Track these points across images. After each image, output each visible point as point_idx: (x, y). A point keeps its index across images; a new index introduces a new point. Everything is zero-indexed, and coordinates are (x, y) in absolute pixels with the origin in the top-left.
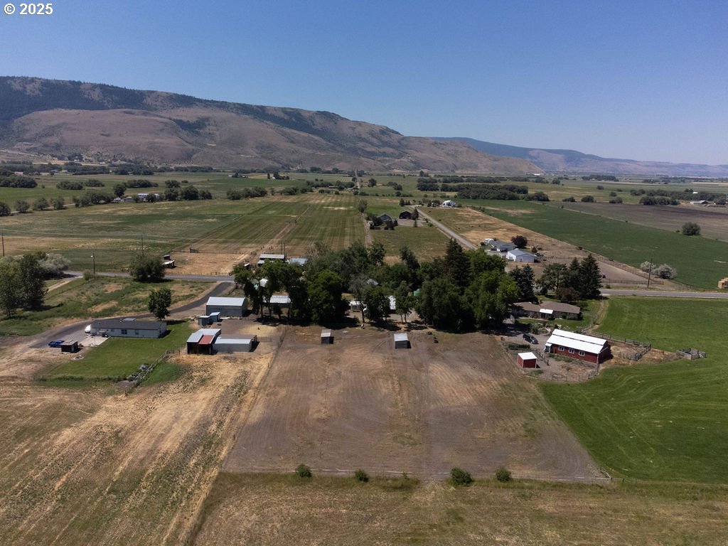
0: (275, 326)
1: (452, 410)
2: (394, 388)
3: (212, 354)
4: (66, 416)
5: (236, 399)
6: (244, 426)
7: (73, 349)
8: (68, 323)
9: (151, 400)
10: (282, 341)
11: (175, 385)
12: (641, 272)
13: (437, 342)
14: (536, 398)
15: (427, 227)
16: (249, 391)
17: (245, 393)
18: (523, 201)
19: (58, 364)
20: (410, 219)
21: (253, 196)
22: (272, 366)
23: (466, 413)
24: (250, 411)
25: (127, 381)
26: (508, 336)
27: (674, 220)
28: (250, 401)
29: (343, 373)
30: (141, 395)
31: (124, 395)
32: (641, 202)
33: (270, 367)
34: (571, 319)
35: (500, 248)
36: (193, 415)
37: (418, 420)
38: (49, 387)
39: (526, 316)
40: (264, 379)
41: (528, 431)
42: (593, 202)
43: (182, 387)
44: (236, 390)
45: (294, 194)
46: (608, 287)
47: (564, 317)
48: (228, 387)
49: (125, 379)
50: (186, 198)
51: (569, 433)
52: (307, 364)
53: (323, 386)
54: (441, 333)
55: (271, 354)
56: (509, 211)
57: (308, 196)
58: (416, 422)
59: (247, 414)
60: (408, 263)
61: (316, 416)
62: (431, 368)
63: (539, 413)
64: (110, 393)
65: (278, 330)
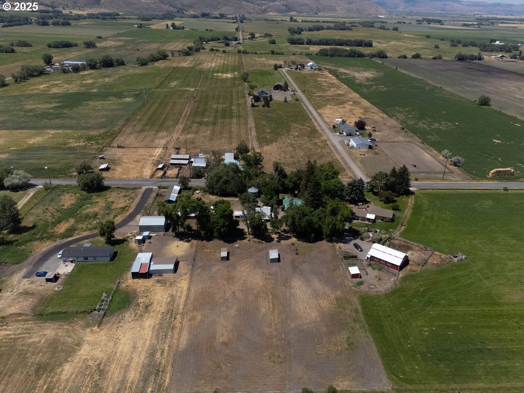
0: (188, 241)
1: (305, 327)
2: (269, 307)
3: (149, 278)
4: (63, 350)
5: (169, 325)
6: (177, 352)
7: (53, 280)
8: (44, 247)
9: (115, 330)
10: (194, 259)
11: (129, 313)
12: (441, 157)
13: (297, 254)
14: (356, 311)
15: (294, 102)
16: (178, 316)
17: (175, 319)
18: (368, 58)
19: (47, 296)
20: (281, 90)
21: (157, 60)
22: (190, 288)
23: (313, 330)
24: (180, 337)
25: (96, 312)
26: (344, 243)
27: (476, 83)
28: (179, 327)
29: (237, 294)
30: (108, 326)
31: (96, 327)
32: (455, 58)
33: (189, 289)
34: (387, 221)
35: (346, 133)
36: (144, 343)
37: (284, 339)
38: (45, 321)
39: (358, 220)
40: (185, 304)
41: (349, 345)
42: (420, 58)
43: (133, 315)
44: (169, 315)
45: (190, 55)
46: (416, 180)
47: (382, 220)
48: (163, 313)
49: (95, 310)
50: (104, 66)
51: (373, 345)
52: (213, 285)
53: (224, 309)
54: (300, 242)
55: (188, 275)
56: (357, 75)
57: (201, 56)
58: (283, 341)
59: (178, 340)
60: (279, 175)
61: (221, 340)
62: (293, 284)
63: (358, 326)
64: (88, 325)
65: (191, 246)
